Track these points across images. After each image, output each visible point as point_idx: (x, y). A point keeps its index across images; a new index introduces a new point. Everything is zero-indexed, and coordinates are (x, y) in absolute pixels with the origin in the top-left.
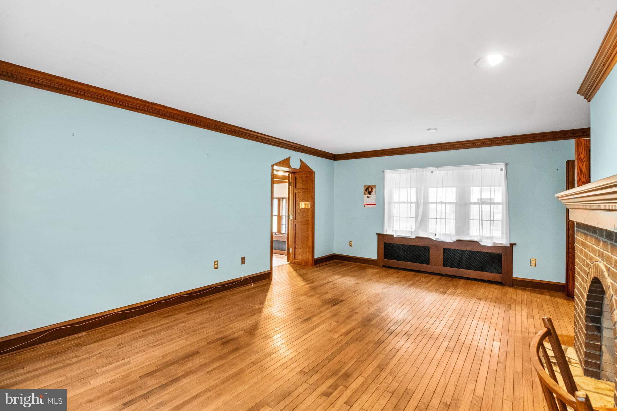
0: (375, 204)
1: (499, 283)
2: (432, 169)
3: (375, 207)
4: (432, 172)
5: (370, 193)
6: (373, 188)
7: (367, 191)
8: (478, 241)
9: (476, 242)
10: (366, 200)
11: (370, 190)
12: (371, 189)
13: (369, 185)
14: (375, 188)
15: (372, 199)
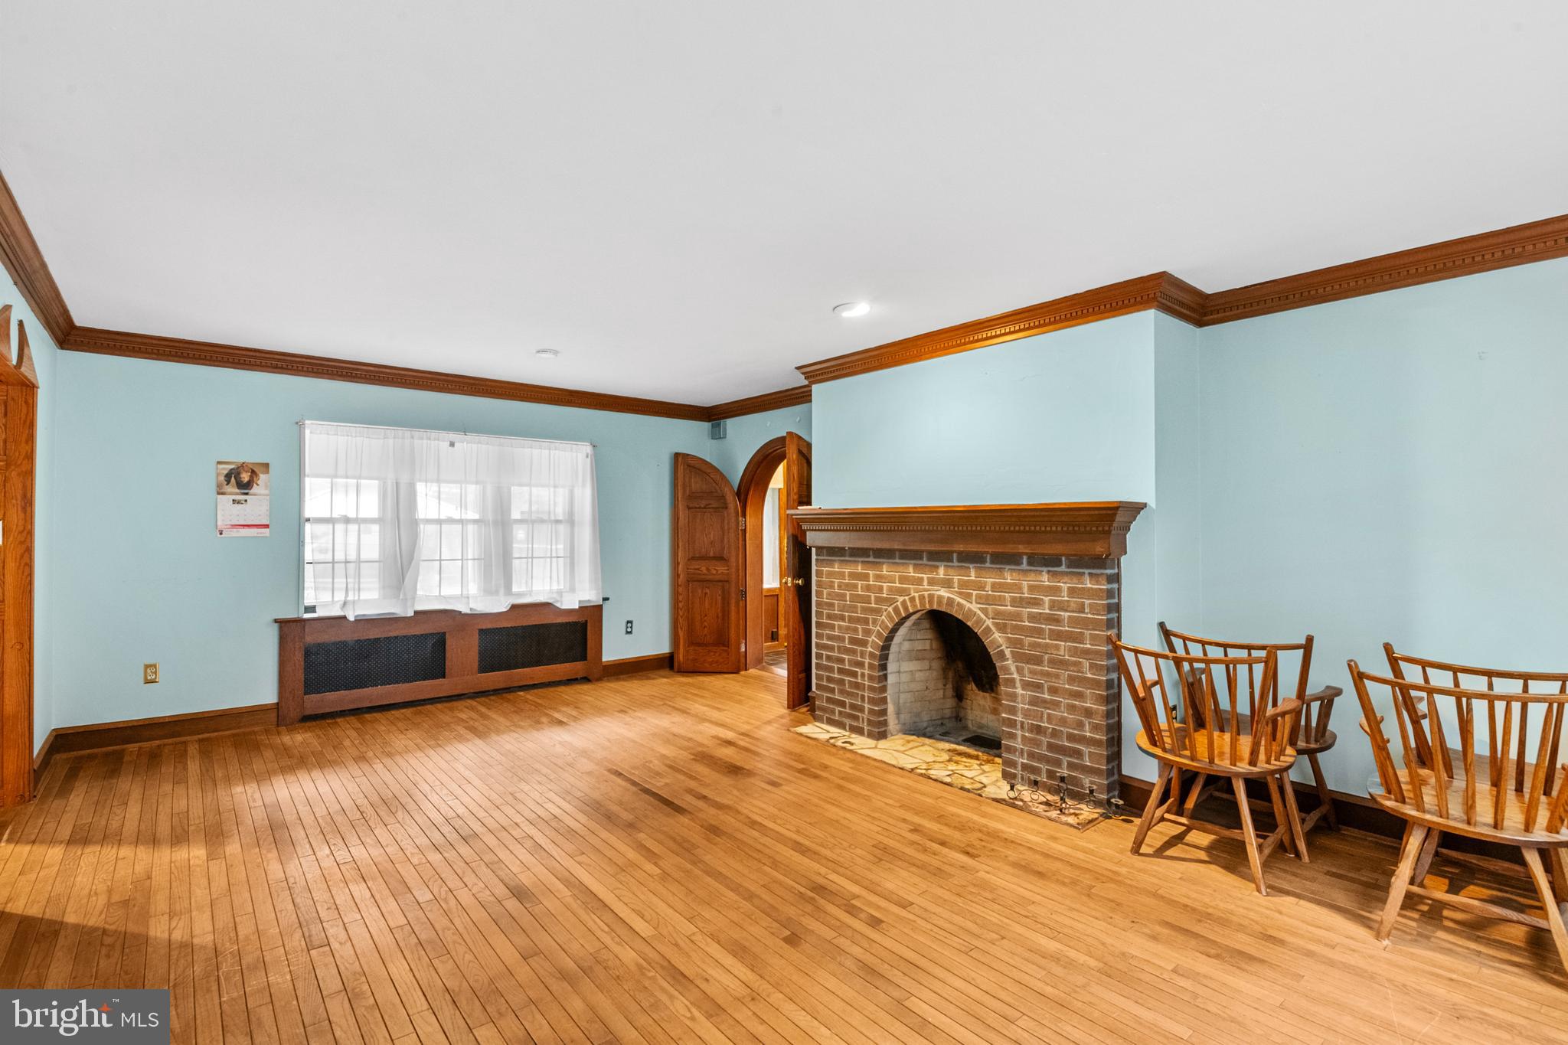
0: (267, 526)
1: (586, 680)
2: (453, 436)
3: (268, 535)
4: (452, 444)
5: (245, 487)
6: (258, 472)
7: (233, 479)
8: (550, 601)
9: (547, 605)
10: (228, 510)
11: (245, 477)
12: (251, 476)
13: (242, 460)
14: (267, 472)
15: (257, 505)
